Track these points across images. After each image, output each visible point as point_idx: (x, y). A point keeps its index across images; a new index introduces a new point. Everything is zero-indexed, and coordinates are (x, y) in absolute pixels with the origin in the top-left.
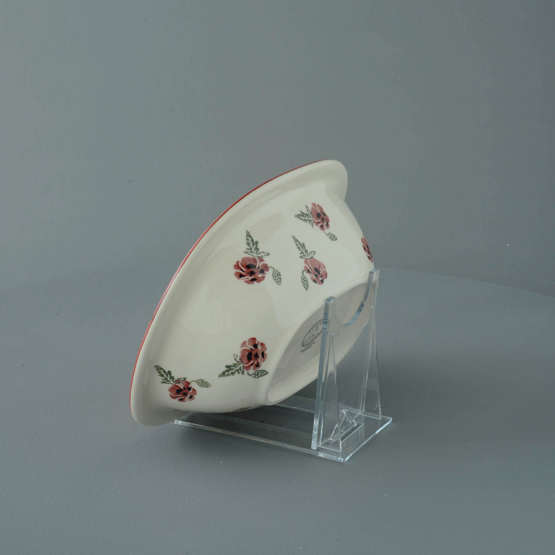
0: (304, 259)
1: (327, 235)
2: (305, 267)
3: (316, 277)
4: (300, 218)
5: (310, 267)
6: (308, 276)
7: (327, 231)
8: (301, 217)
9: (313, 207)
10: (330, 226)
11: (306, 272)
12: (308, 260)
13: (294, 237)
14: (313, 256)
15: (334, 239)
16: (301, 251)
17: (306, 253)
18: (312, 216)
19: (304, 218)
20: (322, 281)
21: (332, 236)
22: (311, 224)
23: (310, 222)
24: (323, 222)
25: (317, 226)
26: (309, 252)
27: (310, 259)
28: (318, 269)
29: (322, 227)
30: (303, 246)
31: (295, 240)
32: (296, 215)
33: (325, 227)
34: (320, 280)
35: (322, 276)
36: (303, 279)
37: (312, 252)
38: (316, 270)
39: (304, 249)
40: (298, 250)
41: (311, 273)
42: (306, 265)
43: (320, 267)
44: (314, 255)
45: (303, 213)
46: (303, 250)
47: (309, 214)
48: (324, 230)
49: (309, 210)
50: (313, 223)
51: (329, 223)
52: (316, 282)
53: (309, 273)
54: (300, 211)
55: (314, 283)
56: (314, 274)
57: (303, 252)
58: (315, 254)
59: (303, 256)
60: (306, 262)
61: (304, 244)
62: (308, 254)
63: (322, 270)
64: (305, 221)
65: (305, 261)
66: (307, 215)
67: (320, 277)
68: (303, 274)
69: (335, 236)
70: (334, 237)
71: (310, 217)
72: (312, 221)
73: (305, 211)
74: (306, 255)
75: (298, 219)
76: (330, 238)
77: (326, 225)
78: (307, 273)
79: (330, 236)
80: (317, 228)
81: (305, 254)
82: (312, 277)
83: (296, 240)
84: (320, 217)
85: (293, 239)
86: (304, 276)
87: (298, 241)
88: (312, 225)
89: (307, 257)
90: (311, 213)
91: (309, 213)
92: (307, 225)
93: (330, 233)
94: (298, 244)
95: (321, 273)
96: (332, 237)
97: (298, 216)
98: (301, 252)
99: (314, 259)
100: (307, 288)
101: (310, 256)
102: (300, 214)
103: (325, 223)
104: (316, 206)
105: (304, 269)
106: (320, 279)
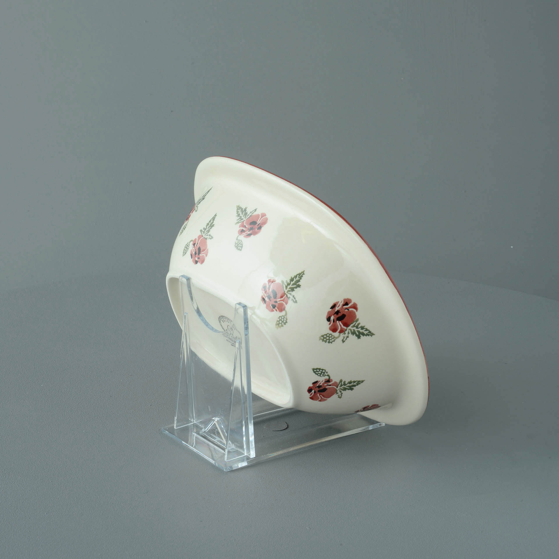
0: (201, 234)
1: (237, 239)
2: (196, 239)
3: (195, 253)
4: (238, 211)
5: (198, 243)
6: (191, 247)
7: (242, 237)
8: (240, 211)
9: (259, 215)
10: (249, 238)
11: (193, 243)
12: (202, 238)
13: (216, 215)
14: (207, 239)
15: (239, 248)
16: (207, 227)
17: (207, 232)
18: (248, 218)
19: (240, 213)
20: (196, 262)
21: (241, 244)
22: (238, 221)
23: (240, 220)
24: (249, 230)
25: (239, 227)
26: (209, 234)
27: (204, 238)
28: (201, 250)
29: (242, 231)
30: (212, 226)
31: (213, 217)
32: (239, 206)
33: (244, 234)
34: (195, 259)
35: (199, 258)
36: (187, 246)
37: (211, 236)
38: (199, 249)
39: (209, 229)
40: (206, 224)
41: (194, 247)
42: (197, 238)
43: (204, 250)
44: (209, 239)
45: (245, 210)
46: (207, 228)
47: (248, 215)
48: (240, 235)
49: (253, 213)
50: (240, 222)
51: (252, 236)
52: (192, 257)
53: (193, 246)
54: (246, 207)
55: (190, 256)
56: (195, 250)
57: (206, 229)
58: (211, 239)
59: (203, 231)
60: (200, 237)
61: (213, 226)
62: (207, 234)
63: (203, 255)
64: (239, 215)
65: (200, 235)
66: (246, 214)
67: (197, 257)
68: (190, 242)
69: (242, 247)
70: (240, 247)
71: (245, 217)
72: (242, 221)
73: (248, 211)
74: (205, 233)
75: (236, 209)
76: (236, 244)
77: (248, 234)
78: (192, 245)
79: (238, 242)
80: (238, 228)
81: (205, 231)
82: (193, 251)
83: (214, 219)
84: (252, 226)
85: (214, 216)
86: (189, 244)
87: (214, 220)
88: (238, 223)
89: (204, 235)
90: (251, 216)
91: (250, 215)
92: (235, 219)
93: (241, 241)
94: (211, 222)
95: (200, 255)
96: (239, 245)
97: (239, 208)
98: (205, 227)
99: (206, 241)
100: (184, 254)
101: (206, 237)
102: (242, 209)
103: (249, 233)
104: (263, 218)
105: (193, 239)
106: (197, 259)
